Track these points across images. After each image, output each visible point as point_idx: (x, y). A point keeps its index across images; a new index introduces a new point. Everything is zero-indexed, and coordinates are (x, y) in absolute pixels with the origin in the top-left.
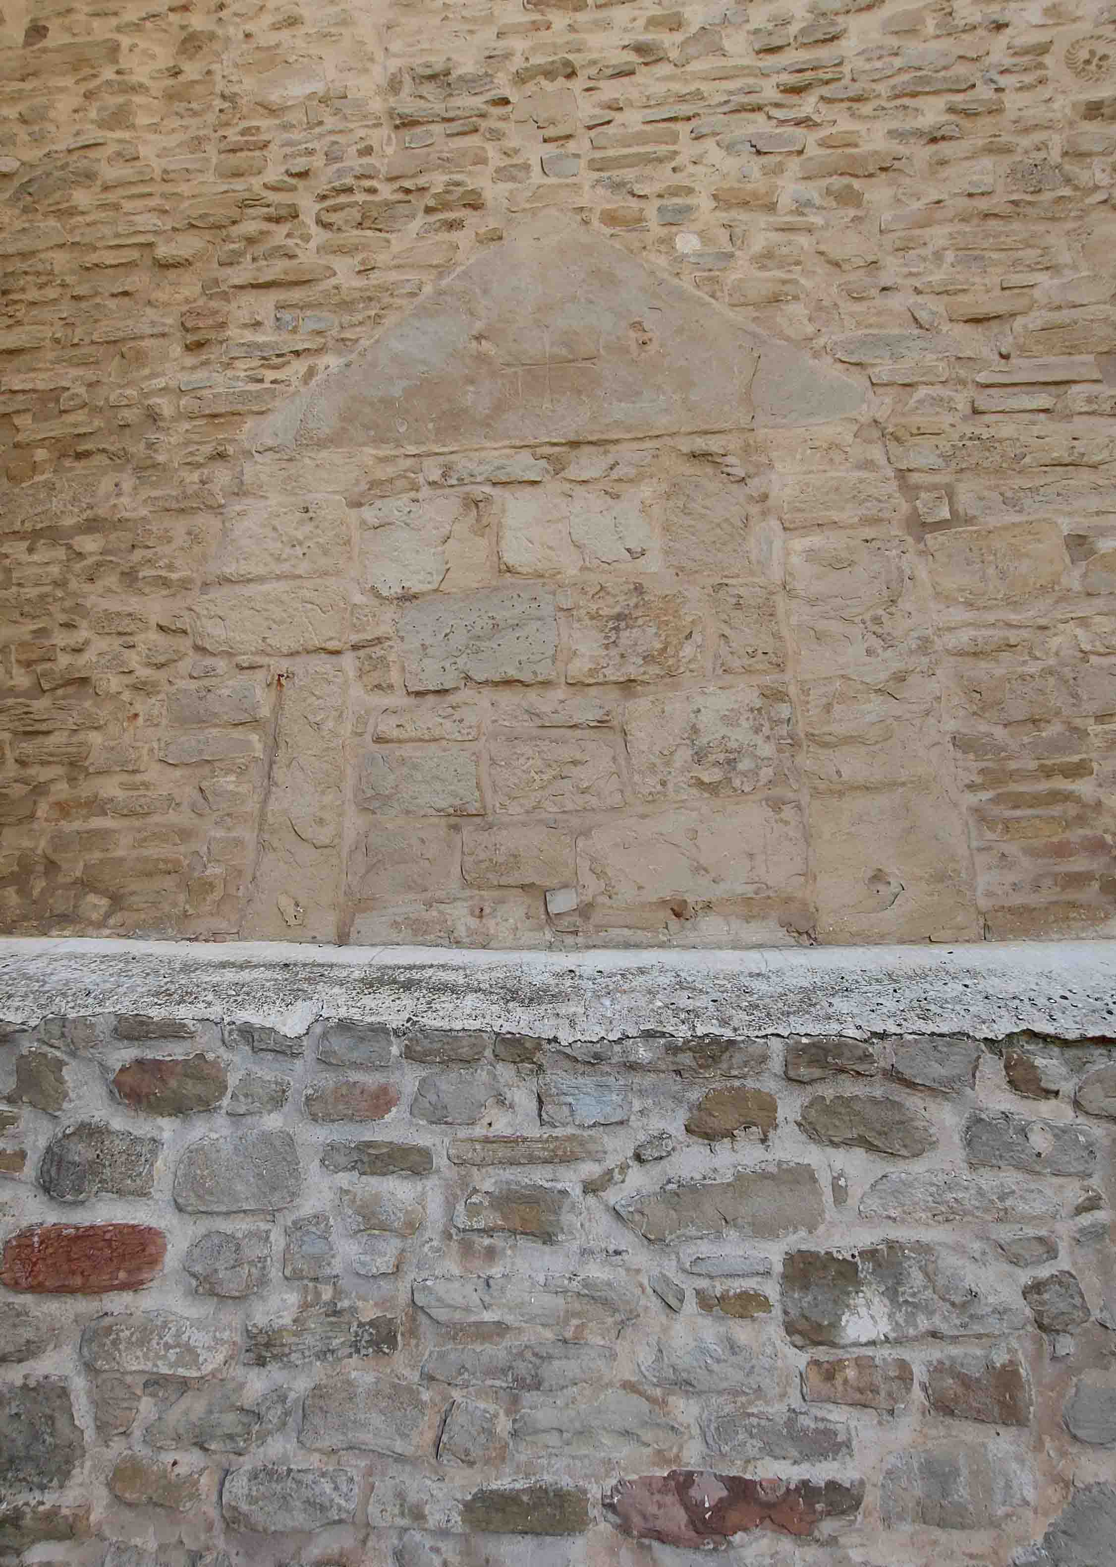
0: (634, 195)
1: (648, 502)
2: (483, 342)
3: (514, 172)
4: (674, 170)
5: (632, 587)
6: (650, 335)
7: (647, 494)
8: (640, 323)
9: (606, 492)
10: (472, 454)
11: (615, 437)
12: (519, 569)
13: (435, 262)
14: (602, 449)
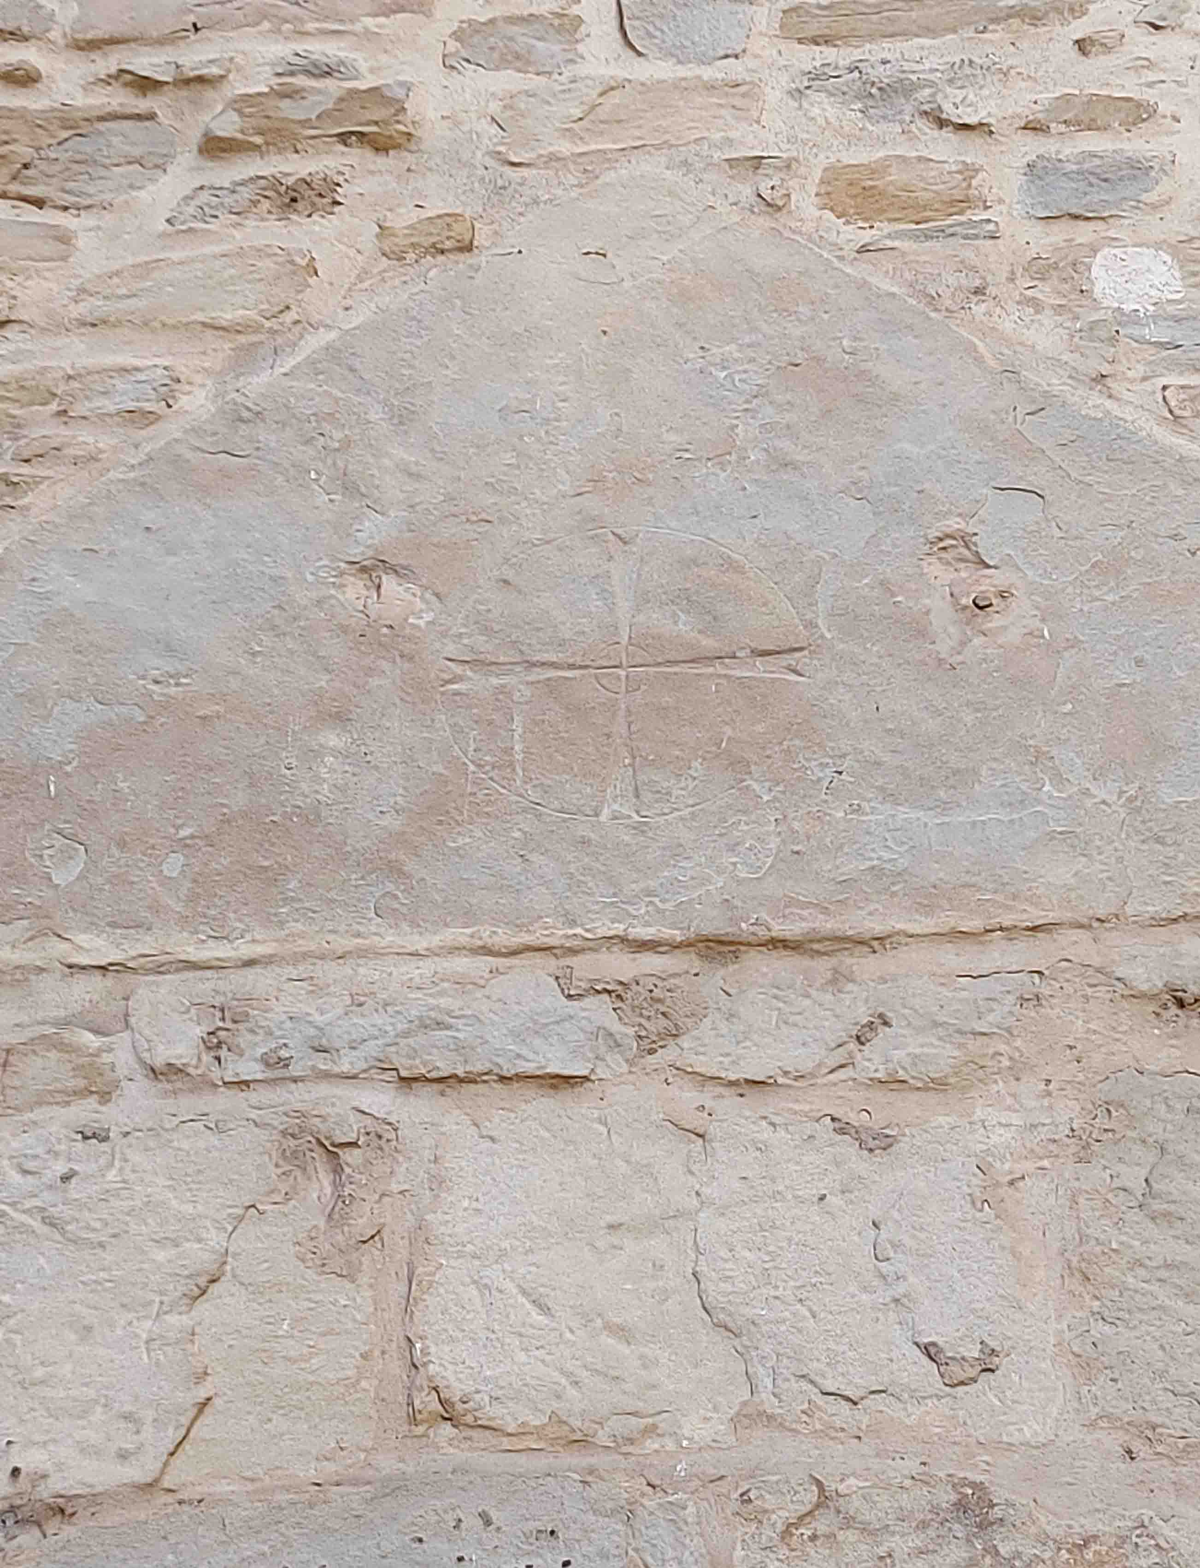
0: (942, 123)
1: (1004, 1168)
2: (389, 582)
3: (523, 38)
4: (1082, 45)
5: (946, 1497)
6: (1000, 578)
7: (1000, 1137)
8: (966, 540)
9: (842, 1128)
10: (330, 971)
11: (878, 928)
12: (493, 1412)
13: (227, 316)
14: (822, 966)
